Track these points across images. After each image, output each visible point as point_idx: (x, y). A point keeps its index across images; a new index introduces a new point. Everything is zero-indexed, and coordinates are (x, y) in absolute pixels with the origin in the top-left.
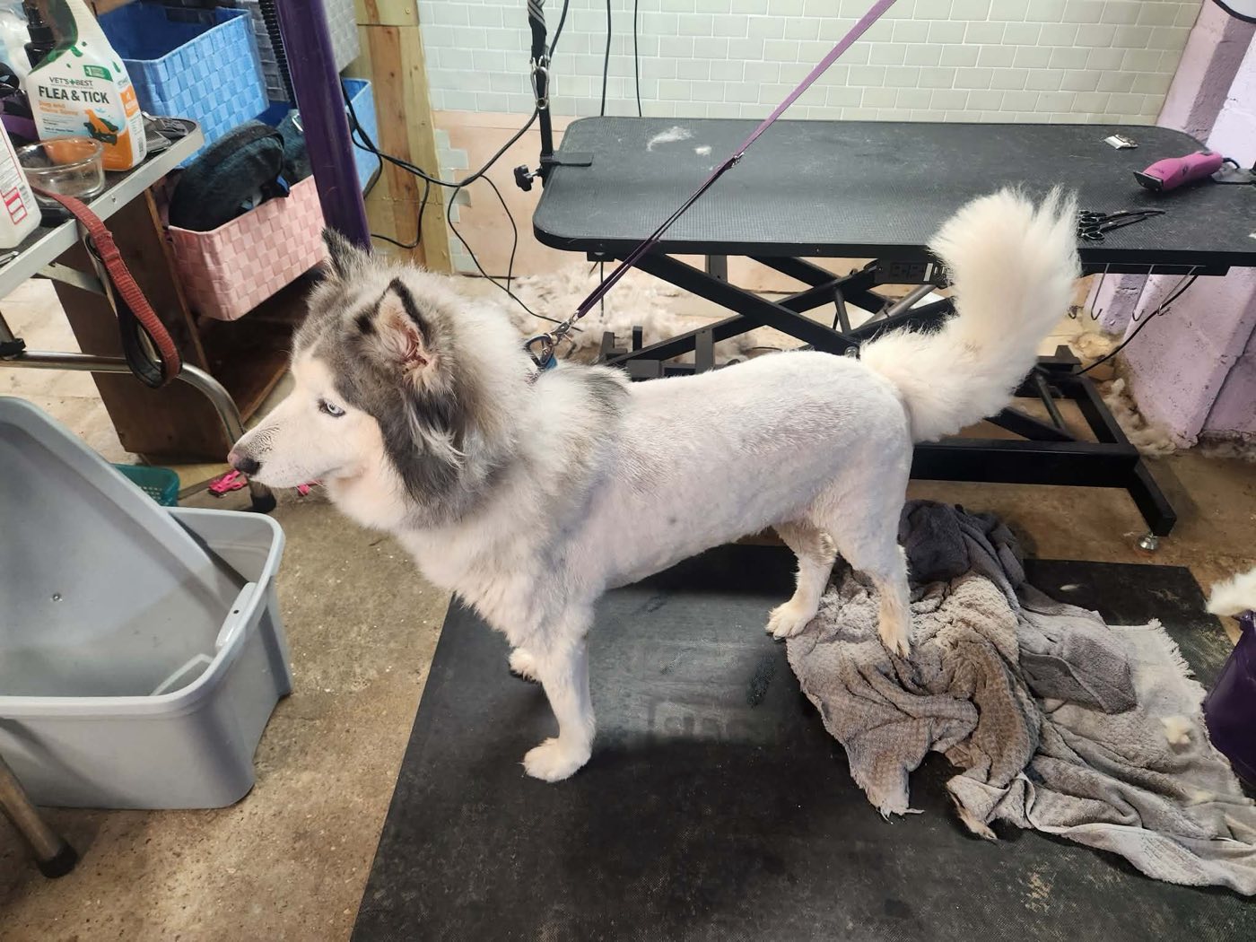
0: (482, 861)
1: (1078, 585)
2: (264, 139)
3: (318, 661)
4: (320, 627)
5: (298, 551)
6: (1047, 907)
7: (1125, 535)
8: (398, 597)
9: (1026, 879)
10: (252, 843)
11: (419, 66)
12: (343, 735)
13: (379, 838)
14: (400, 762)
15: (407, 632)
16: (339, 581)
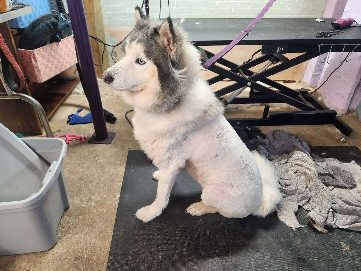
0: (149, 260)
1: (326, 153)
2: (52, 19)
3: (78, 196)
4: (78, 185)
5: (68, 161)
6: (350, 253)
7: (335, 138)
8: (105, 173)
9: (340, 244)
10: (58, 263)
11: (100, 11)
12: (90, 220)
13: (108, 256)
14: (113, 228)
15: (110, 184)
16: (83, 170)
